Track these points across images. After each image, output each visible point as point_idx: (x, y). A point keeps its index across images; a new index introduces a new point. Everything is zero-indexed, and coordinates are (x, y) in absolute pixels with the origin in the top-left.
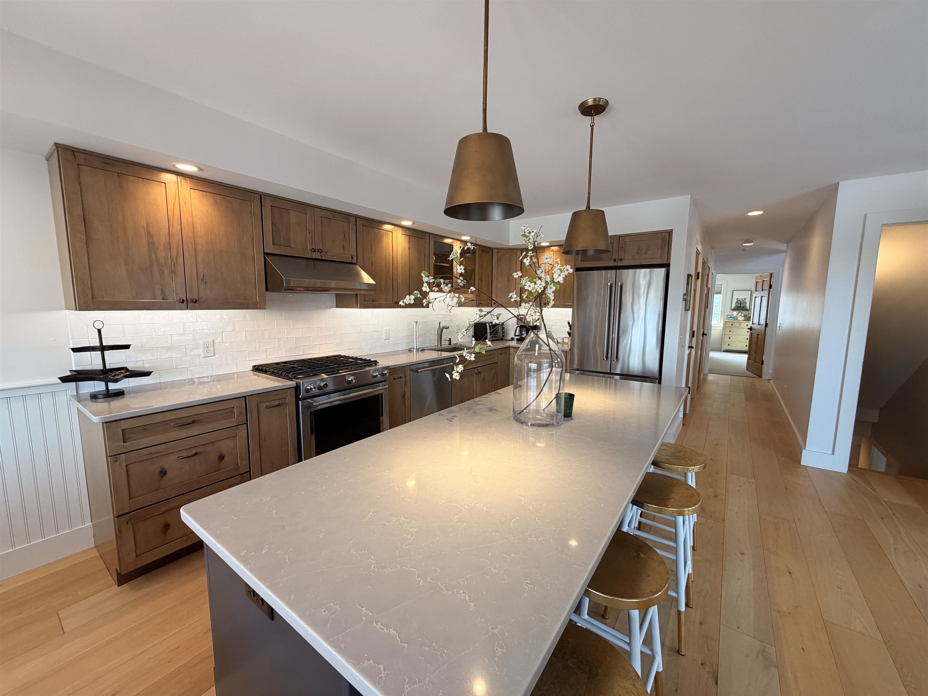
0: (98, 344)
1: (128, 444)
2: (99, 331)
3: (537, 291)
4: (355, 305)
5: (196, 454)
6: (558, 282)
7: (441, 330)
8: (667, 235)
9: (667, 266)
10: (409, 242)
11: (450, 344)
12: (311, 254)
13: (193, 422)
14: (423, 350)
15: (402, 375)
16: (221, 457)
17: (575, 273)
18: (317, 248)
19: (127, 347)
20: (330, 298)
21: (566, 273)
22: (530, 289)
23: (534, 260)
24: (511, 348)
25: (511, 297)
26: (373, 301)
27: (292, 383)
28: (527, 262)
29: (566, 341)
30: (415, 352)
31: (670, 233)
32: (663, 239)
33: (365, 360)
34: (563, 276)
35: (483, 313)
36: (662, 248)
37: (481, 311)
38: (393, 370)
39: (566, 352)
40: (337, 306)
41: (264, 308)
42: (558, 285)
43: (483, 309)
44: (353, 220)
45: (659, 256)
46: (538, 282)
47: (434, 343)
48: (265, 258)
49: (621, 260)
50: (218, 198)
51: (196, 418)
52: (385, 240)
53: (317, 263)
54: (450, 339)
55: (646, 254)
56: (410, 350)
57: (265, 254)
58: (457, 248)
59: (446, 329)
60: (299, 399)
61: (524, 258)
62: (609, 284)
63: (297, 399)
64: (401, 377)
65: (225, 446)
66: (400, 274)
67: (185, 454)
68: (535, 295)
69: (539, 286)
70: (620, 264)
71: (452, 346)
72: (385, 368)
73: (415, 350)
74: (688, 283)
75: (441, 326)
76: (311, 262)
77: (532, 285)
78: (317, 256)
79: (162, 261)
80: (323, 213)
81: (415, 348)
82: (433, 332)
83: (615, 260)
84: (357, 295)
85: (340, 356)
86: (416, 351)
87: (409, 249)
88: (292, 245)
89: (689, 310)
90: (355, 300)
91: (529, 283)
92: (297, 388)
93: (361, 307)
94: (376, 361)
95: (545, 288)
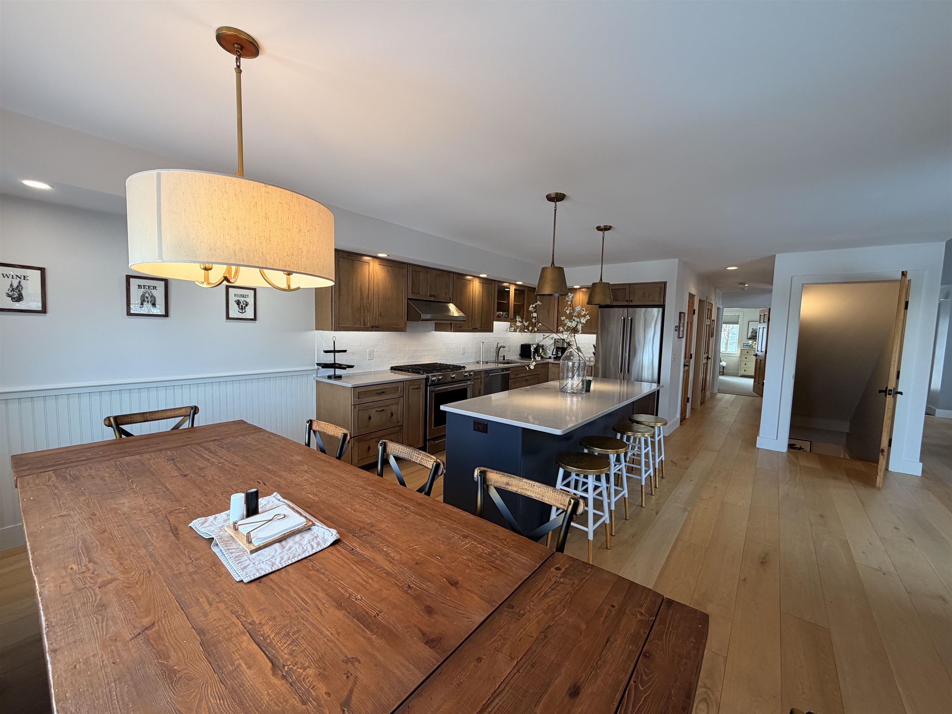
0: (333, 349)
1: (359, 400)
2: (334, 342)
3: (572, 327)
4: (449, 330)
5: (383, 410)
6: (583, 323)
7: (498, 349)
8: (663, 285)
9: (663, 306)
10: (483, 287)
11: (504, 359)
12: (430, 298)
13: (383, 392)
14: (487, 363)
15: (479, 377)
16: (392, 414)
17: (599, 309)
18: (434, 294)
19: (345, 351)
20: (432, 324)
21: (587, 319)
22: (569, 325)
23: (572, 311)
24: (550, 364)
25: (560, 329)
26: (460, 328)
27: (424, 376)
28: (568, 312)
29: (592, 359)
30: (481, 364)
31: (665, 283)
32: (660, 288)
33: (457, 366)
34: (585, 320)
35: (545, 337)
36: (660, 294)
37: (544, 335)
38: (476, 373)
39: (592, 367)
40: (436, 330)
41: (405, 331)
42: (583, 325)
43: (545, 334)
44: (452, 274)
45: (658, 299)
46: (574, 322)
47: (493, 358)
48: (408, 301)
49: (631, 301)
50: (389, 268)
51: (384, 390)
52: (469, 287)
53: (431, 303)
54: (504, 356)
55: (649, 297)
56: (478, 363)
57: (408, 299)
58: (512, 289)
59: (503, 348)
60: (428, 386)
61: (566, 310)
62: (622, 318)
63: (426, 386)
64: (479, 378)
65: (394, 408)
66: (476, 309)
67: (378, 409)
68: (572, 328)
69: (574, 324)
70: (631, 304)
71: (506, 361)
72: (470, 371)
74: (680, 319)
75: (499, 346)
76: (427, 303)
77: (570, 323)
78: (432, 299)
79: (365, 305)
80: (438, 272)
81: (481, 361)
82: (492, 350)
83: (627, 301)
84: (451, 324)
85: (437, 363)
87: (483, 292)
88: (420, 293)
89: (683, 337)
90: (450, 327)
91: (569, 323)
92: (427, 379)
93: (454, 332)
94: (464, 367)
95: (577, 325)
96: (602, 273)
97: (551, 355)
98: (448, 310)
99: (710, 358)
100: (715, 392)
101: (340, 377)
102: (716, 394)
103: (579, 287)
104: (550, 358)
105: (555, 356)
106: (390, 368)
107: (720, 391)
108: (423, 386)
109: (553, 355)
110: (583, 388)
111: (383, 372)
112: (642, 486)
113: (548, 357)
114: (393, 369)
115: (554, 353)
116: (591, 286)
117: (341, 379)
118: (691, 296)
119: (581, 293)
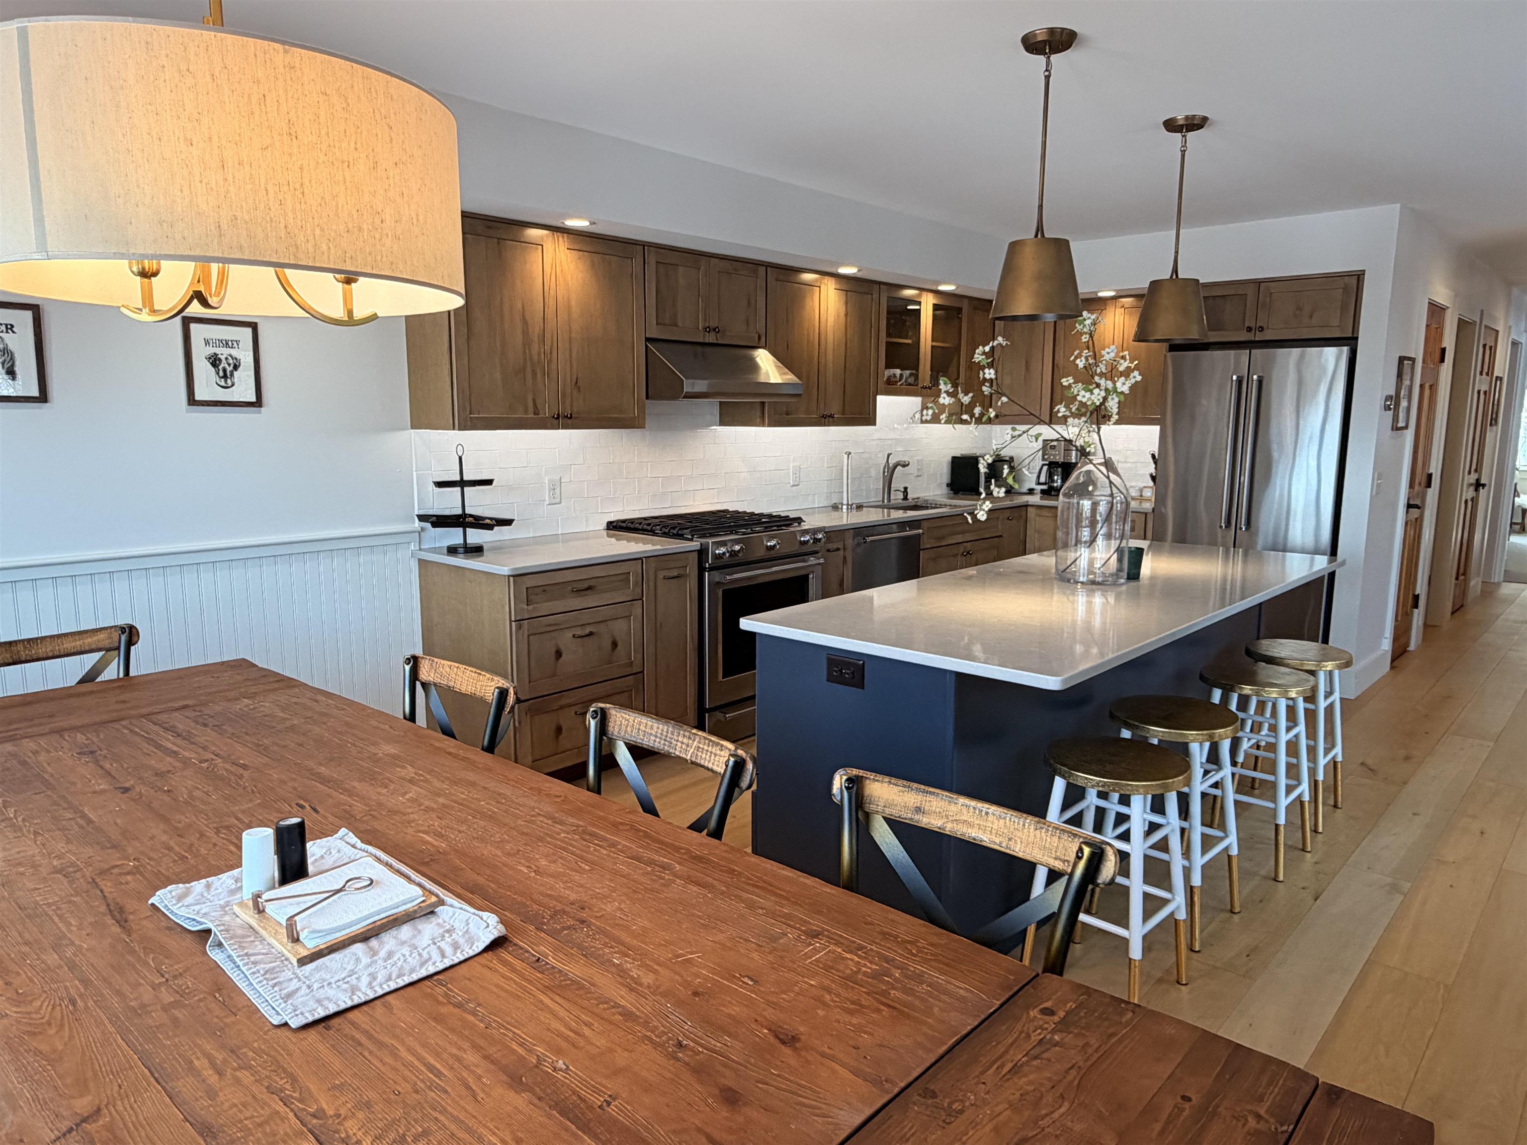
0: (458, 478)
1: (531, 607)
2: (460, 458)
3: (1093, 403)
4: (758, 420)
5: (591, 634)
6: (1122, 393)
7: (890, 472)
8: (1354, 281)
9: (1351, 342)
10: (846, 303)
11: (905, 498)
12: (704, 336)
13: (590, 588)
14: (860, 507)
15: (840, 546)
16: (615, 645)
17: (1169, 354)
18: (713, 324)
19: (489, 482)
20: (711, 407)
21: (1133, 381)
22: (1084, 400)
23: (1091, 361)
24: (1029, 509)
25: (1058, 411)
26: (787, 414)
27: (695, 545)
28: (1081, 363)
29: (1148, 493)
30: (845, 510)
31: (1359, 277)
32: (1346, 289)
33: (779, 516)
34: (1128, 384)
35: (1016, 433)
36: (1344, 307)
37: (1014, 429)
38: (832, 534)
39: (1146, 514)
40: (722, 423)
41: (641, 426)
42: (1122, 397)
43: (1017, 427)
44: (762, 270)
45: (1336, 322)
46: (1096, 391)
47: (876, 497)
48: (646, 346)
49: (1262, 329)
50: (597, 257)
51: (591, 583)
52: (808, 301)
53: (708, 350)
54: (906, 488)
55: (1311, 317)
56: (836, 507)
57: (648, 340)
58: (927, 306)
59: (904, 466)
60: (704, 569)
61: (1076, 358)
62: (1235, 378)
63: (701, 570)
64: (838, 549)
65: (619, 627)
66: (830, 365)
67: (579, 632)
68: (1091, 408)
69: (1097, 397)
70: (1259, 337)
71: (910, 502)
72: (815, 531)
73: (845, 507)
74: (1400, 375)
75: (892, 461)
76: (699, 349)
77: (1088, 395)
78: (711, 338)
79: (536, 358)
80: (723, 264)
81: (845, 502)
82: (873, 473)
83: (1249, 329)
84: (763, 403)
85: (726, 511)
86: (848, 509)
87: (846, 315)
88: (680, 324)
89: (1406, 427)
90: (758, 413)
91: (1082, 393)
92: (702, 552)
93: (770, 425)
94: (799, 519)
95: (1105, 399)
96: (1177, 252)
97: (1033, 486)
98: (754, 367)
99: (1484, 485)
100: (1496, 581)
101: (477, 550)
102: (1498, 584)
103: (1112, 294)
104: (1031, 491)
105: (1045, 487)
106: (605, 525)
107: (1510, 578)
108: (692, 570)
109: (1039, 484)
110: (1120, 570)
111: (584, 536)
112: (1277, 826)
113: (1025, 490)
114: (615, 527)
115: (1042, 480)
116: (1145, 292)
117: (482, 555)
118: (1436, 311)
119: (1119, 311)
